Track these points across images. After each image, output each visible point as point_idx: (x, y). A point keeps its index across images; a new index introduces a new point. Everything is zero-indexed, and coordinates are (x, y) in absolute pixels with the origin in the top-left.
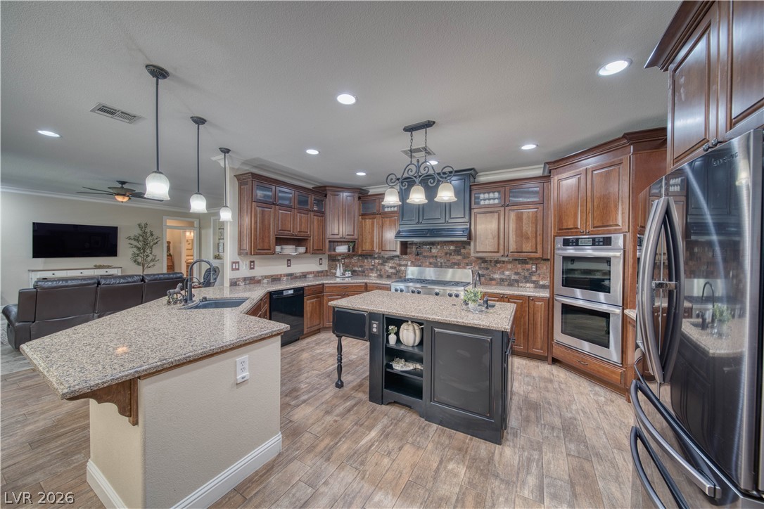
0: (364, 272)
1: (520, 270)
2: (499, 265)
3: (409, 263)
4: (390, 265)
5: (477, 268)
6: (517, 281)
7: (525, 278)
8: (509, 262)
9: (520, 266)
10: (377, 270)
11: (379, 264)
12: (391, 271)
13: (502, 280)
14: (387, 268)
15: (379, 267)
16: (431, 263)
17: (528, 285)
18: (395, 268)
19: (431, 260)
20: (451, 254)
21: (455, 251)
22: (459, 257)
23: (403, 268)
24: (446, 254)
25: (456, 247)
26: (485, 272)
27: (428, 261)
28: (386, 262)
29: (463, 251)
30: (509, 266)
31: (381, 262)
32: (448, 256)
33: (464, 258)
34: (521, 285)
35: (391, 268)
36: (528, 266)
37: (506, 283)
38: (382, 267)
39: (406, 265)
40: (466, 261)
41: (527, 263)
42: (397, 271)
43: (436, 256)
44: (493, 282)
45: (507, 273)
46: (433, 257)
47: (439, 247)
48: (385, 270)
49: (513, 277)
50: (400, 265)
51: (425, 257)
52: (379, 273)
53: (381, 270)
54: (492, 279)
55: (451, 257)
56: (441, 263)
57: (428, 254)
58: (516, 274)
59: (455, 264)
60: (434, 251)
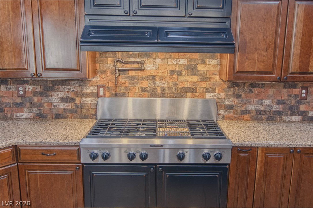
1: (284, 98)
2: (255, 91)
3: (102, 91)
4: (61, 94)
5: (223, 95)
6: (280, 113)
7: (291, 107)
9: (285, 91)
10: (31, 106)
11: (35, 93)
12: (62, 105)
13: (259, 112)
14: (54, 100)
15: (36, 99)
16: (143, 90)
17: (294, 118)
19: (145, 84)
20: (180, 73)
21: (187, 68)
22: (195, 79)
23: (89, 100)
24: (172, 72)
25: (190, 60)
27: (138, 85)
28: (52, 89)
29: (200, 68)
30: (271, 91)
31: (39, 88)
32: (175, 76)
33: (203, 79)
34: (285, 118)
35: (64, 100)
36: (296, 91)
37: (264, 117)
38: (44, 100)
39: (97, 95)
40: (205, 85)
41: (295, 87)
42: (77, 107)
43: (153, 77)
44: (246, 116)
45: (267, 102)
46: (147, 78)
47: (159, 61)
48: (50, 104)
49: (276, 108)
50: (83, 95)
51: (133, 78)
52: (36, 111)
53: (40, 106)
54: (244, 112)
55: (181, 78)
56: (163, 89)
57: (140, 73)
58: (280, 102)
59: (187, 90)
60: (150, 67)
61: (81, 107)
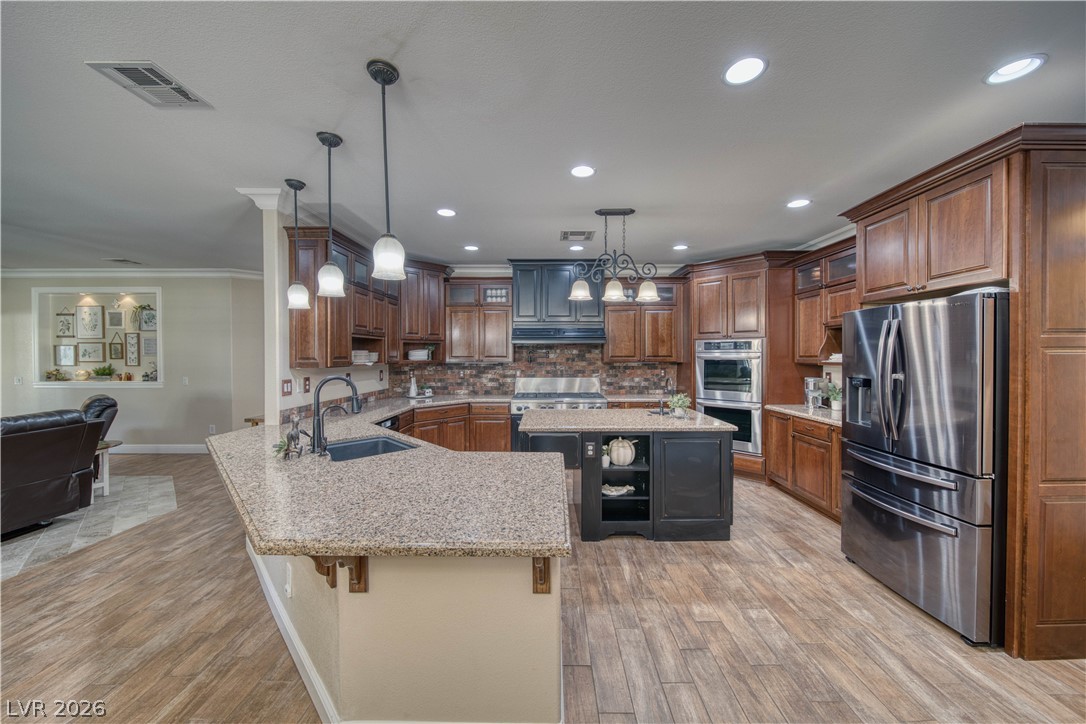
0: (445, 388)
1: (649, 376)
2: (628, 372)
3: (518, 373)
4: (490, 376)
5: (604, 375)
6: (647, 388)
7: (655, 383)
8: (639, 368)
9: (649, 371)
10: (468, 385)
11: (471, 376)
12: (490, 384)
13: (632, 388)
14: (484, 381)
15: (471, 380)
16: (548, 372)
17: (657, 391)
18: (498, 380)
19: (549, 368)
20: (573, 360)
21: (578, 356)
22: (584, 364)
23: (509, 380)
24: (568, 359)
25: (580, 351)
26: (614, 380)
27: (544, 369)
28: (484, 373)
29: (587, 355)
30: (639, 372)
31: (474, 372)
32: (570, 362)
33: (590, 364)
34: (651, 391)
35: (491, 380)
36: (657, 371)
37: (636, 391)
38: (477, 380)
39: (514, 376)
40: (592, 368)
41: (656, 368)
42: (500, 385)
43: (555, 363)
44: (623, 391)
45: (637, 379)
46: (551, 364)
47: (558, 351)
48: (481, 383)
49: (643, 384)
50: (505, 376)
51: (540, 364)
52: (471, 388)
53: (474, 384)
54: (621, 388)
55: (575, 363)
56: (562, 371)
57: (545, 360)
58: (646, 380)
59: (579, 372)
60: (552, 356)
61: (502, 385)
